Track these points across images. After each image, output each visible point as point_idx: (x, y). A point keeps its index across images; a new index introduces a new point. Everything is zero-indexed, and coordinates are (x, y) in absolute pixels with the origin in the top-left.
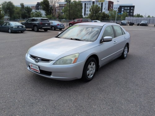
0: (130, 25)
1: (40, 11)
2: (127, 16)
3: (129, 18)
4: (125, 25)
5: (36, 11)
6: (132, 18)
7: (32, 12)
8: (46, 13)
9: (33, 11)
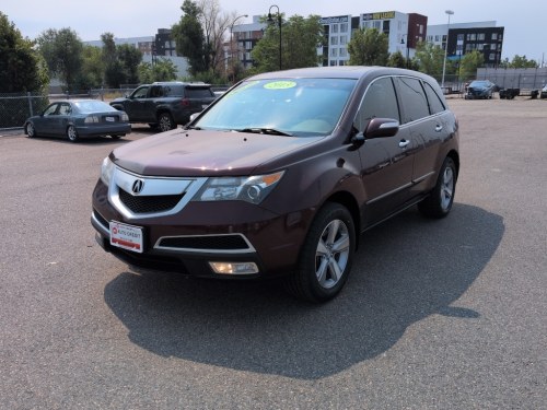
0: (502, 97)
1: (168, 57)
2: (479, 66)
3: (490, 71)
4: (486, 98)
5: (156, 61)
6: (500, 71)
7: (141, 64)
8: (190, 63)
9: (147, 58)
